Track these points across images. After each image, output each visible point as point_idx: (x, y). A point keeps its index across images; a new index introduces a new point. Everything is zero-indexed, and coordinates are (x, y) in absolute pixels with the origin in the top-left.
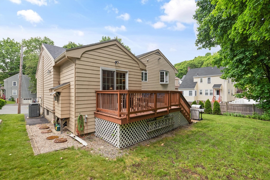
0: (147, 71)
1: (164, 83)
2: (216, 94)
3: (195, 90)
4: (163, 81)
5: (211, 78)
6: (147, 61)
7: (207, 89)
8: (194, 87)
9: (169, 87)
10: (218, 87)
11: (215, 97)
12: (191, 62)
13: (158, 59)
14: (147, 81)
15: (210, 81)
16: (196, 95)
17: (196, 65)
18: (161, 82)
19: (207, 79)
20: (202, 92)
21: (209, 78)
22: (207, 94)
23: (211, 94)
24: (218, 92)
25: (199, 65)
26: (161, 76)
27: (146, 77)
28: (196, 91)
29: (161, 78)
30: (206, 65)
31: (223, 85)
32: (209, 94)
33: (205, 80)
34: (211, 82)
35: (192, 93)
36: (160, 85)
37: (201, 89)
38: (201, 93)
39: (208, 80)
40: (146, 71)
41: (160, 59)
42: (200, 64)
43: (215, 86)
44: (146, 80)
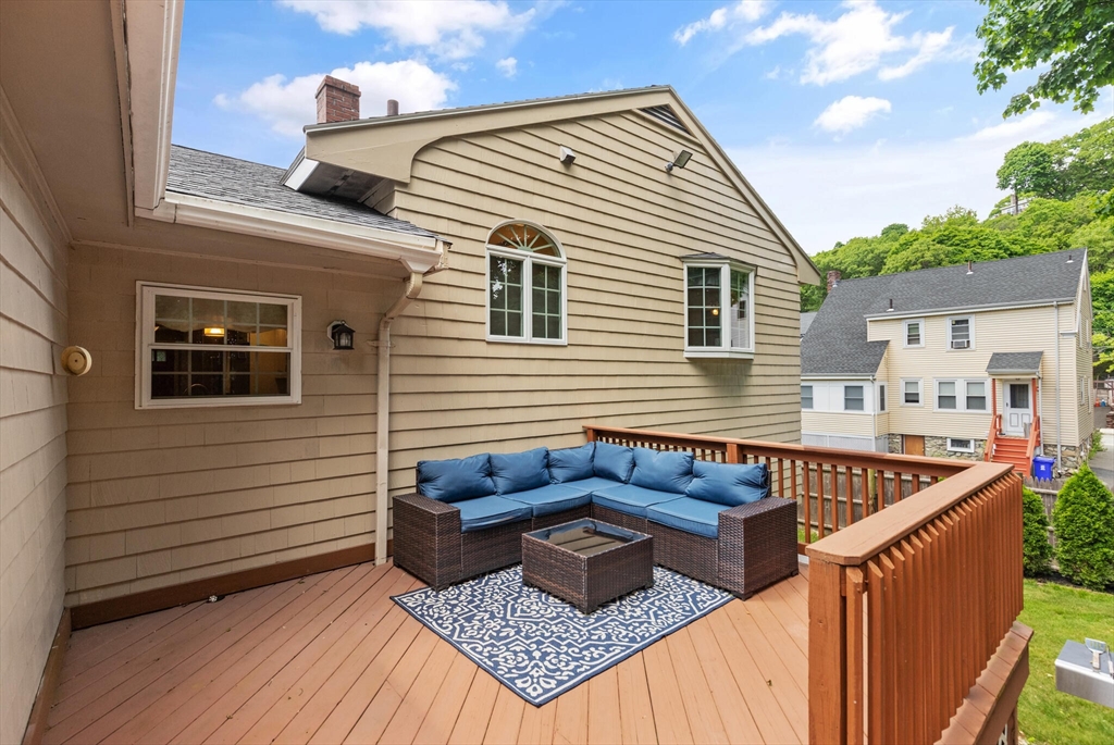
0: (562, 250)
1: (724, 350)
2: (1009, 401)
3: (877, 385)
4: (714, 338)
5: (972, 321)
6: (557, 165)
7: (946, 375)
8: (874, 367)
9: (754, 381)
10: (1020, 366)
11: (1000, 417)
12: (827, 260)
13: (663, 166)
14: (563, 340)
15: (967, 336)
16: (883, 408)
17: (849, 269)
18: (690, 344)
19: (947, 324)
20: (920, 391)
21: (957, 322)
22: (946, 401)
23: (975, 402)
24: (1019, 394)
25: (862, 269)
26: (694, 296)
27: (548, 301)
28: (882, 388)
29: (694, 316)
30: (897, 267)
31: (1050, 356)
32: (961, 401)
33: (937, 332)
34: (972, 339)
35: (862, 394)
36: (688, 369)
37: (911, 375)
38: (912, 398)
39: (954, 330)
40: (553, 251)
41: (682, 160)
42: (867, 268)
43: (998, 360)
44: (548, 326)
